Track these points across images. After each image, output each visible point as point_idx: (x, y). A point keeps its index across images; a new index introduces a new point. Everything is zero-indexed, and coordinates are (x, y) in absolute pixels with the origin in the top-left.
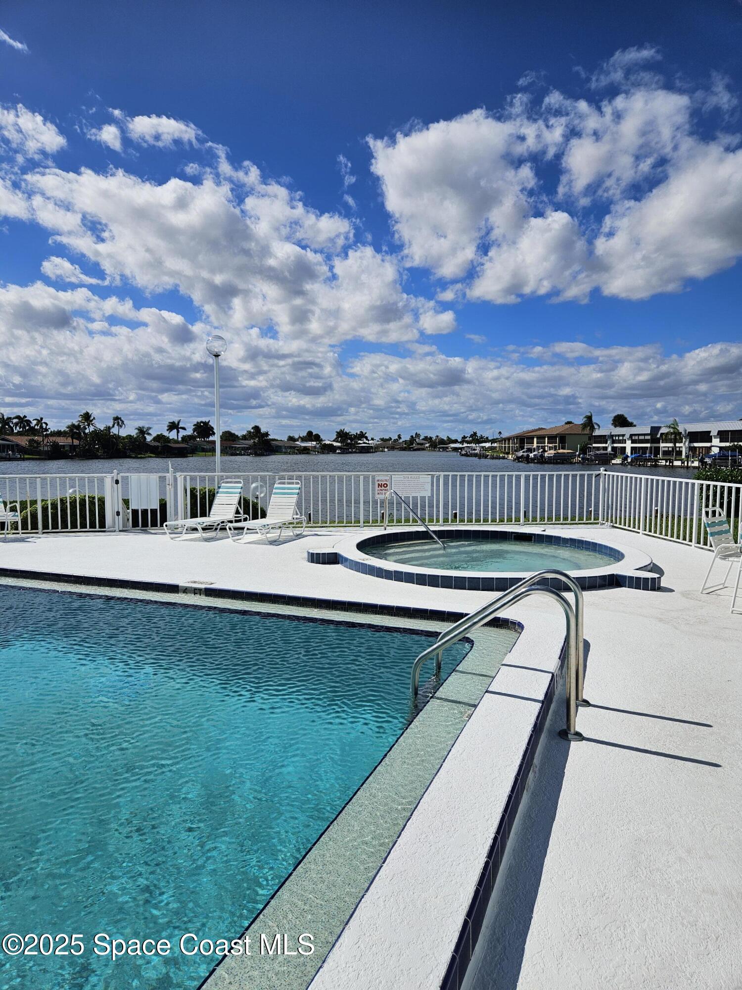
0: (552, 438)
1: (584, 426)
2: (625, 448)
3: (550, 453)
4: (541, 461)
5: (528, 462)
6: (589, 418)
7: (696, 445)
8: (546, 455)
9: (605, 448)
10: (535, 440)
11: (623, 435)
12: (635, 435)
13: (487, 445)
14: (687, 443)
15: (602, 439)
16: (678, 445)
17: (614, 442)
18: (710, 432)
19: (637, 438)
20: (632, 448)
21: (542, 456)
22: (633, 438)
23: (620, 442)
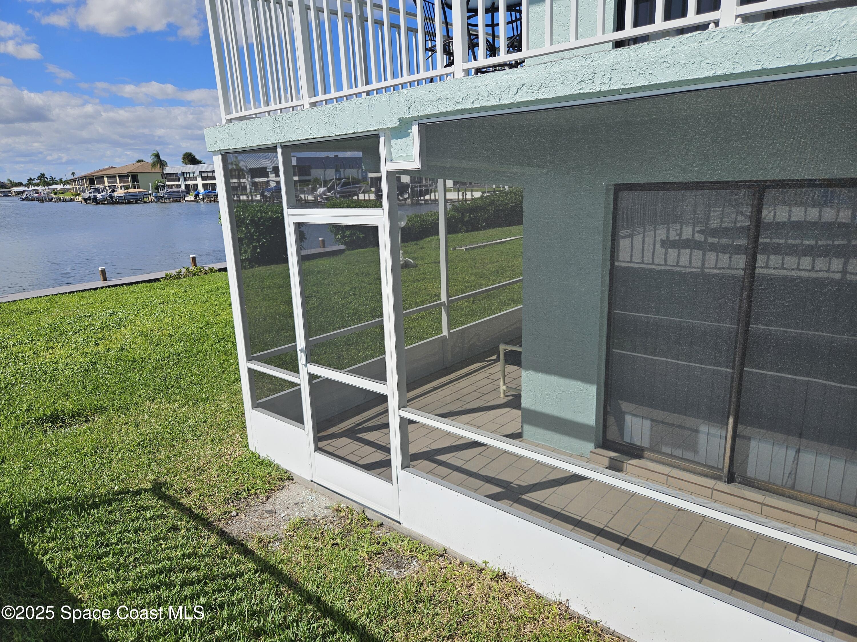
0: (123, 177)
1: (154, 164)
2: (197, 185)
3: (120, 193)
4: (112, 201)
5: (97, 204)
6: (157, 156)
7: (257, 180)
8: (116, 194)
9: (178, 186)
10: (106, 179)
11: (193, 173)
12: (204, 172)
13: (59, 187)
14: (249, 179)
15: (174, 177)
16: (242, 180)
17: (185, 180)
18: (266, 168)
19: (205, 175)
20: (203, 185)
21: (111, 197)
22: (203, 175)
23: (191, 179)
